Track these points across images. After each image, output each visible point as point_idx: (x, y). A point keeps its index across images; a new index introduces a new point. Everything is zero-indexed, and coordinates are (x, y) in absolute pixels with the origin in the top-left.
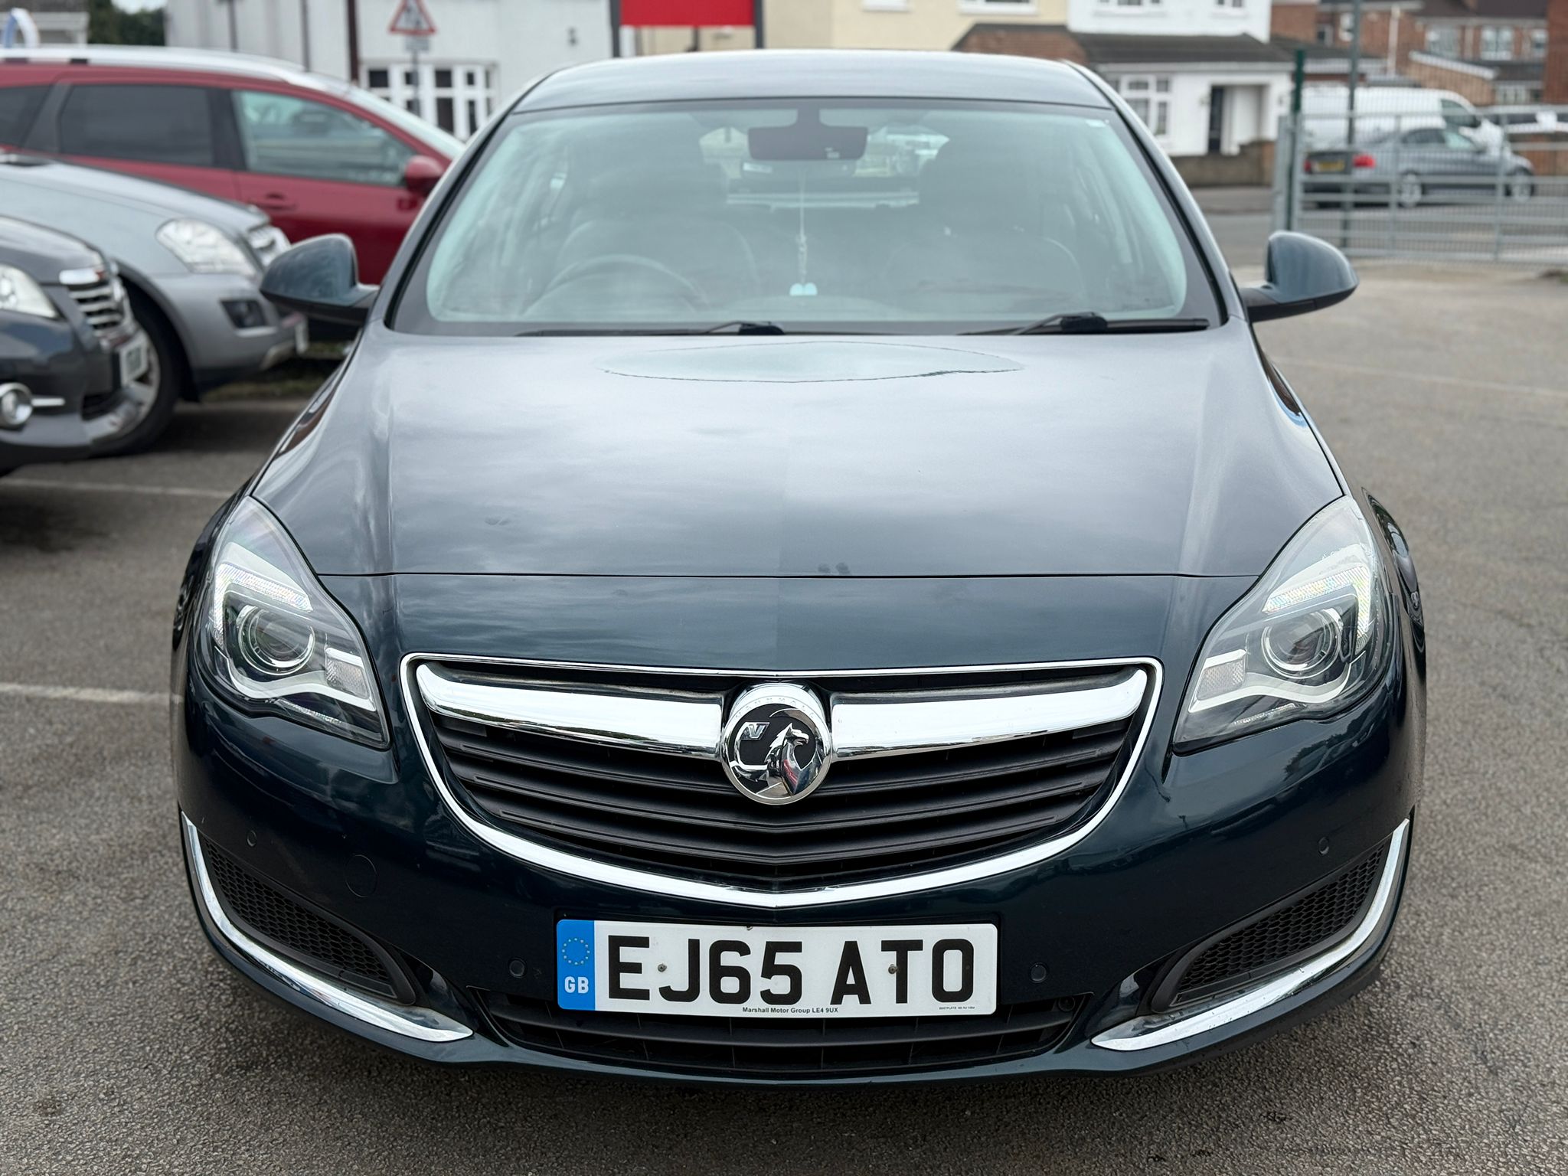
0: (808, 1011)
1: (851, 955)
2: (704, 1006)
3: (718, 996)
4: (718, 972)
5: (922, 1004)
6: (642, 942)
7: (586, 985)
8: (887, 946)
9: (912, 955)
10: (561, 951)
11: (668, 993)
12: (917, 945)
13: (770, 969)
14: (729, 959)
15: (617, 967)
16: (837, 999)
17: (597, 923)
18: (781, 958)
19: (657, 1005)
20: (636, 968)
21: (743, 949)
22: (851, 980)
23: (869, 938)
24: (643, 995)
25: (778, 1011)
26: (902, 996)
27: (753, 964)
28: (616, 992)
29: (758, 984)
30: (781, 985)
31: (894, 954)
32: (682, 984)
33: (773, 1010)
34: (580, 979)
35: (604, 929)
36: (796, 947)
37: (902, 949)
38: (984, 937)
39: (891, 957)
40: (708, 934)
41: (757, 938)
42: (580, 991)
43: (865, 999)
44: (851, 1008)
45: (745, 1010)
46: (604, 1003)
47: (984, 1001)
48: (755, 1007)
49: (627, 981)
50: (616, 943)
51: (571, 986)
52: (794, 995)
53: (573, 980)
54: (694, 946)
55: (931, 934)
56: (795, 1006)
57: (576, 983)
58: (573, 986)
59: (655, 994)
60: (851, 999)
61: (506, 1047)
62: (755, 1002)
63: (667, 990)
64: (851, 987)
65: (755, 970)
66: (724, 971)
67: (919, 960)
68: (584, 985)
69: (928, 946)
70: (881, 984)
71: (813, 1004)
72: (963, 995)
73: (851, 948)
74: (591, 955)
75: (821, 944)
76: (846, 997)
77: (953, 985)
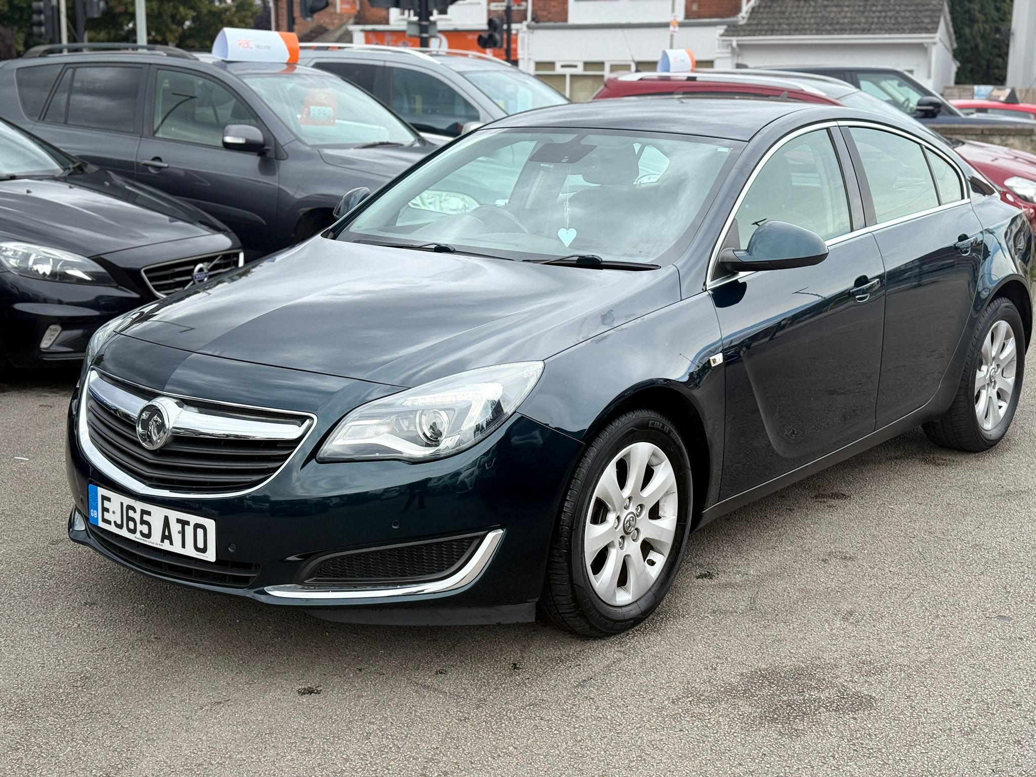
0: (153, 543)
1: (167, 522)
2: (124, 533)
3: (128, 529)
5: (190, 551)
6: (109, 500)
8: (179, 521)
9: (186, 527)
10: (90, 497)
11: (116, 524)
12: (188, 523)
13: (143, 522)
15: (103, 509)
16: (162, 541)
17: (99, 488)
18: (146, 517)
19: (112, 528)
20: (107, 510)
21: (134, 510)
22: (167, 533)
23: (172, 516)
25: (145, 541)
26: (183, 546)
27: (137, 516)
28: (103, 519)
29: (140, 527)
30: (145, 528)
32: (119, 522)
33: (143, 540)
34: (95, 511)
35: (102, 491)
36: (149, 513)
37: (184, 523)
38: (210, 524)
39: (180, 525)
40: (128, 501)
41: (139, 506)
42: (95, 517)
43: (171, 543)
44: (166, 546)
45: (134, 537)
46: (102, 525)
47: (210, 556)
48: (137, 537)
49: (107, 516)
50: (104, 498)
51: (93, 513)
52: (148, 536)
54: (122, 504)
55: (194, 519)
56: (149, 540)
59: (113, 523)
60: (167, 542)
61: (90, 537)
62: (138, 534)
63: (115, 522)
64: (167, 536)
65: (138, 521)
66: (130, 519)
67: (189, 530)
68: (96, 514)
69: (192, 524)
70: (177, 538)
71: (155, 541)
72: (204, 550)
73: (166, 519)
74: (97, 501)
75: (158, 514)
76: (165, 540)
77: (200, 545)
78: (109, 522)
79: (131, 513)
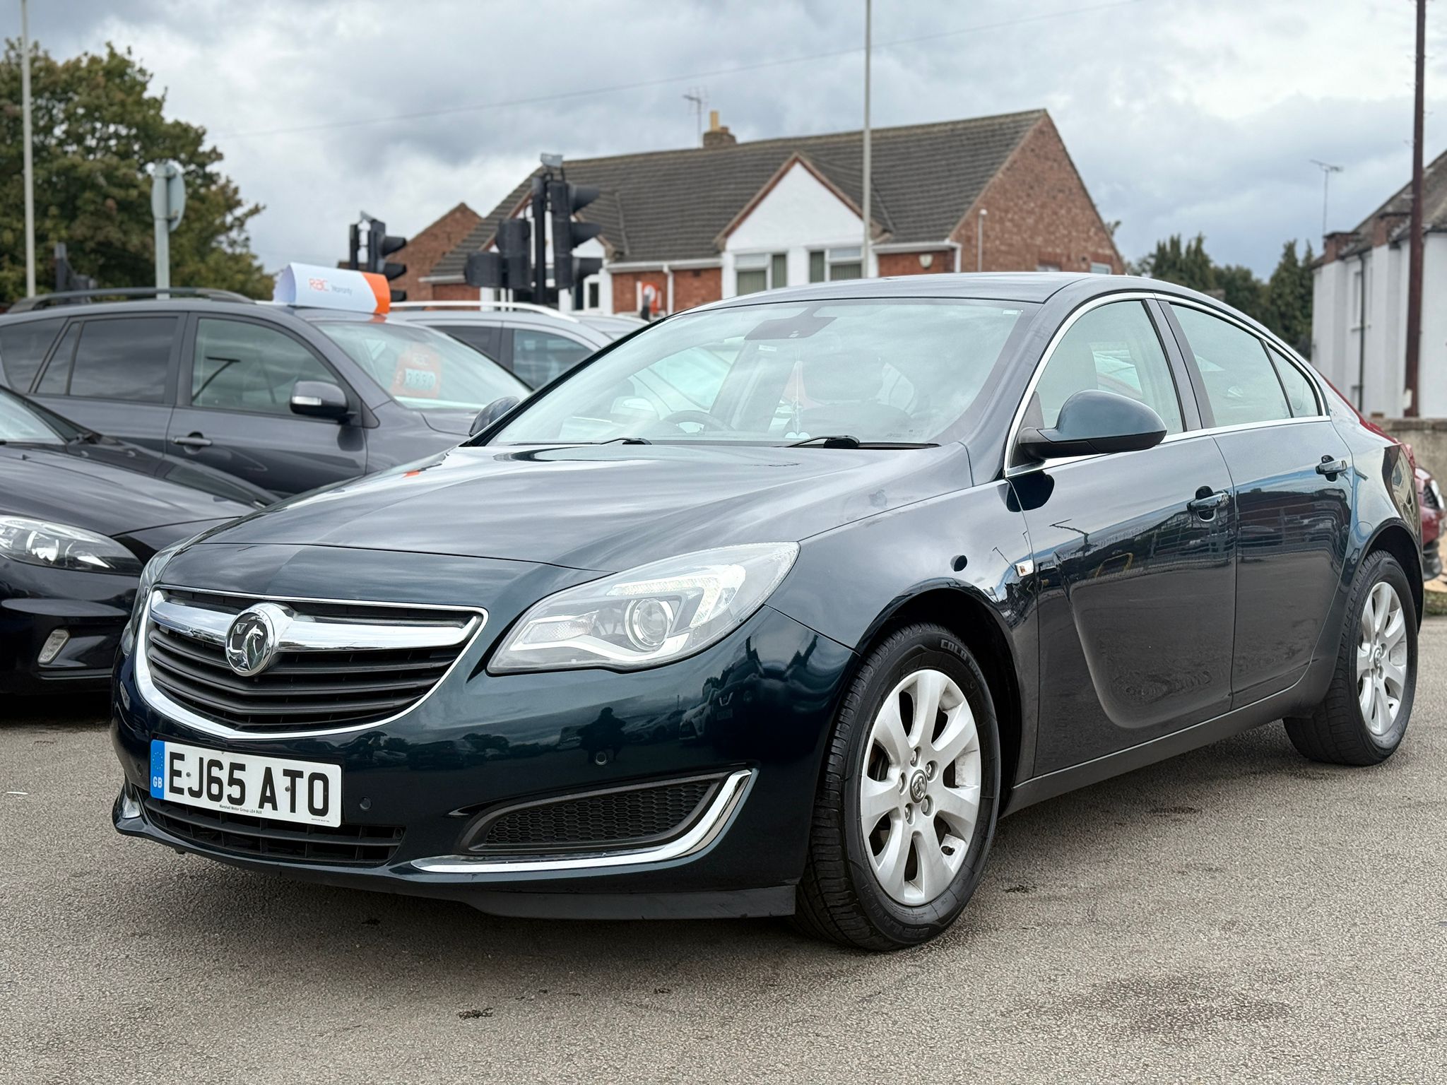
0: (248, 811)
1: (268, 777)
2: (204, 803)
3: (210, 795)
4: (210, 780)
5: (303, 816)
6: (183, 757)
8: (286, 773)
9: (298, 780)
10: (153, 759)
11: (191, 791)
12: (300, 774)
13: (233, 781)
14: (215, 772)
15: (173, 773)
16: (261, 806)
17: (167, 744)
18: (238, 774)
19: (186, 799)
20: (178, 774)
21: (219, 765)
22: (268, 794)
23: (278, 765)
24: (180, 791)
25: (236, 809)
26: (293, 809)
27: (224, 775)
28: (172, 788)
29: (227, 790)
30: (235, 791)
32: (196, 788)
33: (232, 808)
34: (159, 779)
35: (170, 747)
36: (242, 767)
37: (294, 775)
38: (334, 772)
39: (288, 779)
40: (209, 754)
41: (227, 758)
42: (160, 787)
43: (275, 808)
44: (267, 813)
45: (220, 806)
46: (169, 796)
47: (333, 819)
48: (224, 806)
49: (178, 782)
50: (173, 757)
51: (156, 782)
52: (240, 801)
53: (156, 779)
54: (201, 760)
55: (308, 767)
56: (242, 807)
57: (158, 781)
59: (186, 792)
60: (268, 806)
61: (146, 823)
62: (225, 801)
63: (190, 790)
64: (268, 798)
65: (225, 781)
66: (213, 780)
67: (302, 784)
68: (160, 783)
69: (306, 776)
70: (283, 798)
71: (251, 808)
72: (324, 812)
73: (268, 772)
74: (163, 763)
75: (255, 767)
76: (266, 804)
77: (318, 804)
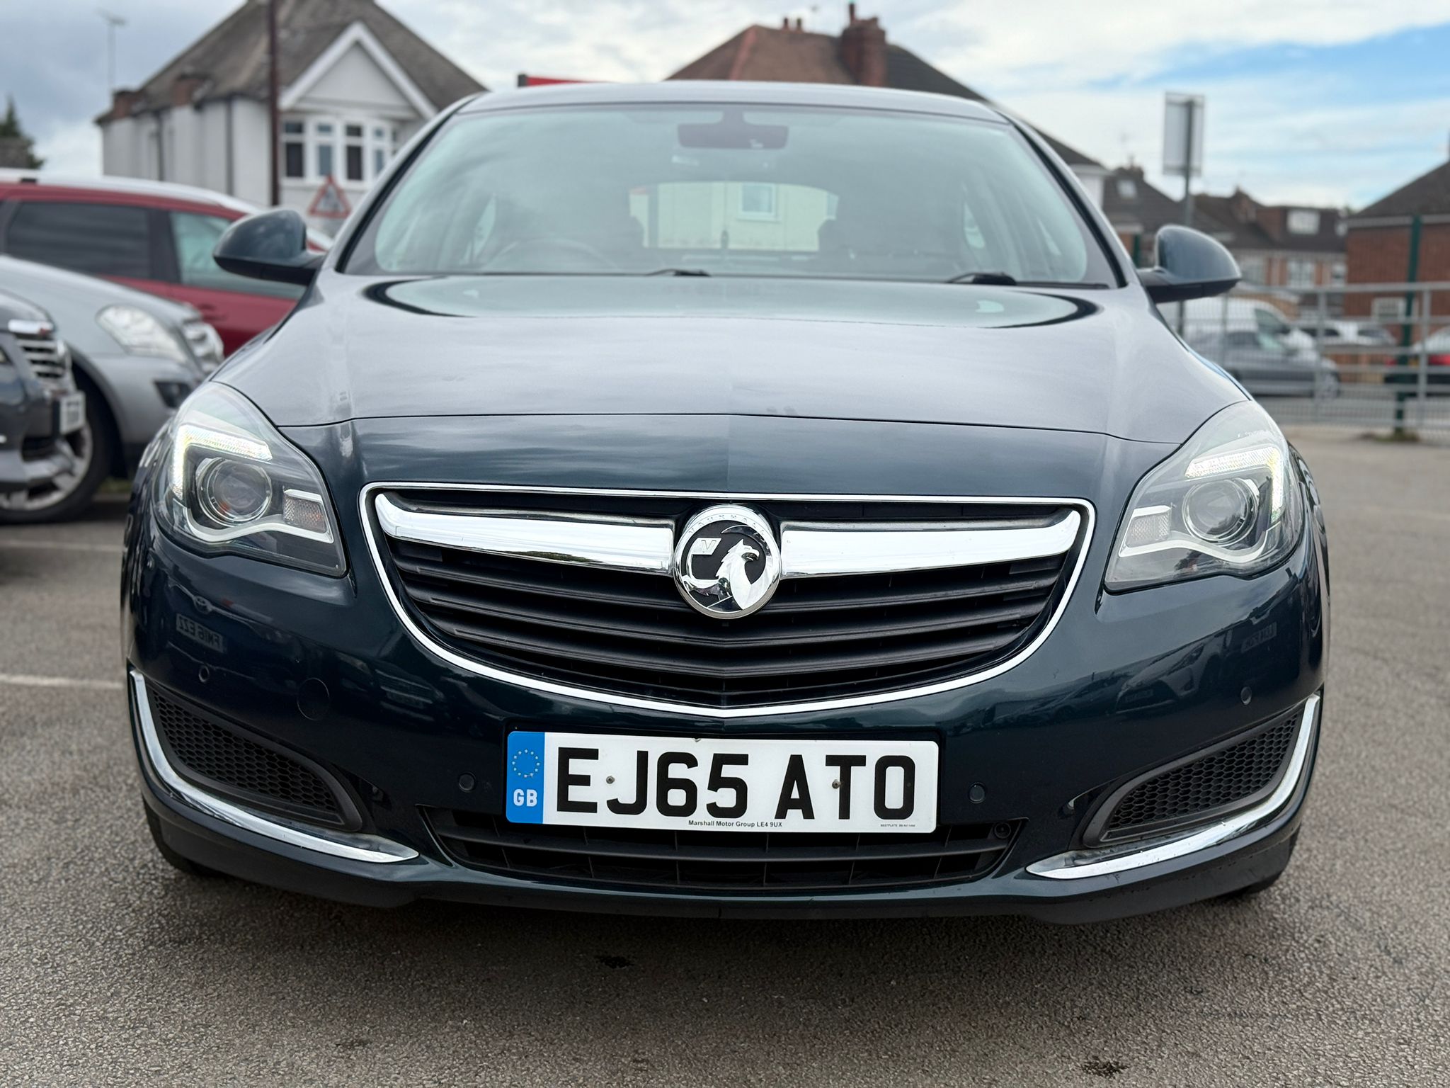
0: (752, 825)
1: (796, 769)
2: (651, 819)
3: (665, 808)
4: (666, 784)
5: (864, 821)
6: (592, 754)
7: (534, 798)
8: (831, 760)
9: (855, 770)
10: (512, 763)
11: (615, 806)
12: (861, 761)
13: (717, 782)
15: (566, 780)
16: (781, 814)
17: (549, 736)
18: (728, 771)
19: (605, 819)
20: (584, 780)
21: (690, 761)
22: (795, 794)
23: (814, 752)
25: (725, 824)
26: (844, 812)
27: (700, 776)
28: (565, 804)
29: (705, 796)
30: (727, 798)
31: (838, 768)
32: (629, 797)
33: (719, 824)
34: (529, 792)
35: (555, 741)
36: (742, 760)
37: (846, 764)
38: (925, 753)
39: (835, 772)
40: (657, 746)
41: (704, 750)
42: (529, 804)
43: (809, 814)
44: (794, 823)
45: (691, 823)
46: (553, 816)
47: (924, 820)
48: (700, 820)
49: (576, 793)
50: (566, 755)
51: (520, 799)
52: (740, 809)
53: (522, 793)
54: (643, 757)
55: (873, 750)
56: (741, 819)
57: (525, 796)
58: (522, 799)
59: (603, 807)
60: (795, 813)
62: (700, 815)
63: (615, 803)
64: (795, 801)
65: (702, 783)
66: (671, 783)
67: (863, 779)
68: (531, 798)
69: (871, 762)
70: (824, 799)
71: (758, 819)
72: (904, 813)
73: (796, 761)
74: (542, 768)
75: (767, 756)
76: (790, 811)
77: (894, 802)
78: (591, 807)
79: (677, 771)
